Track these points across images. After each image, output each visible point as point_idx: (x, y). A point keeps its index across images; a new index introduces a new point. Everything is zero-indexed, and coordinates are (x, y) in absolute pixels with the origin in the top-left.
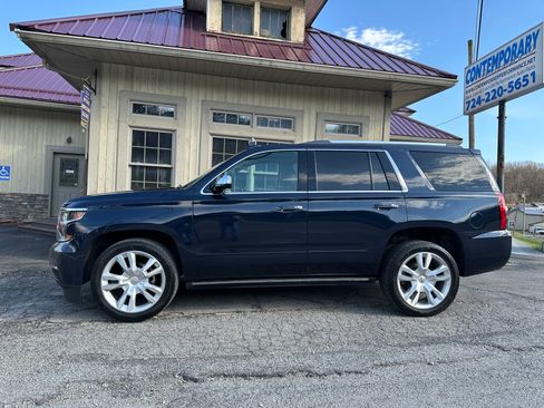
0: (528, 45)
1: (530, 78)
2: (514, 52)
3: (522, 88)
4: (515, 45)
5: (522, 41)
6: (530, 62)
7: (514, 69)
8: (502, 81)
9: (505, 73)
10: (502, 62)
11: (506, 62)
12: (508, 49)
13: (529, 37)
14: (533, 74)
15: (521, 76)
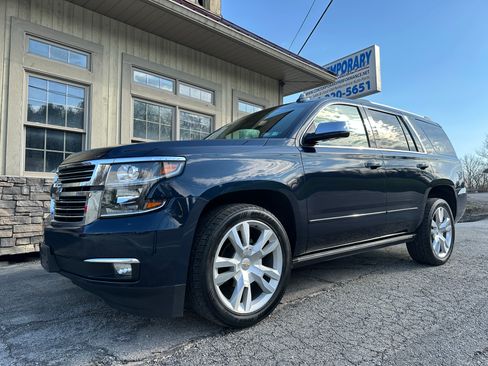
0: (362, 61)
1: (366, 86)
2: (350, 66)
3: (359, 93)
4: (351, 60)
5: (357, 57)
6: (365, 73)
7: (351, 78)
8: (340, 87)
9: (343, 81)
10: (340, 72)
11: (343, 72)
12: (345, 62)
13: (363, 55)
14: (368, 83)
15: (358, 84)
